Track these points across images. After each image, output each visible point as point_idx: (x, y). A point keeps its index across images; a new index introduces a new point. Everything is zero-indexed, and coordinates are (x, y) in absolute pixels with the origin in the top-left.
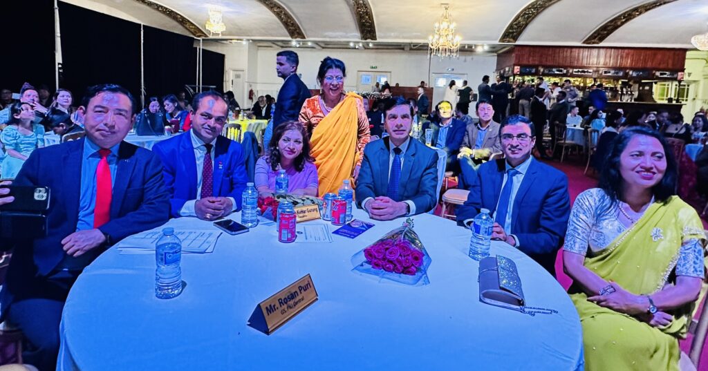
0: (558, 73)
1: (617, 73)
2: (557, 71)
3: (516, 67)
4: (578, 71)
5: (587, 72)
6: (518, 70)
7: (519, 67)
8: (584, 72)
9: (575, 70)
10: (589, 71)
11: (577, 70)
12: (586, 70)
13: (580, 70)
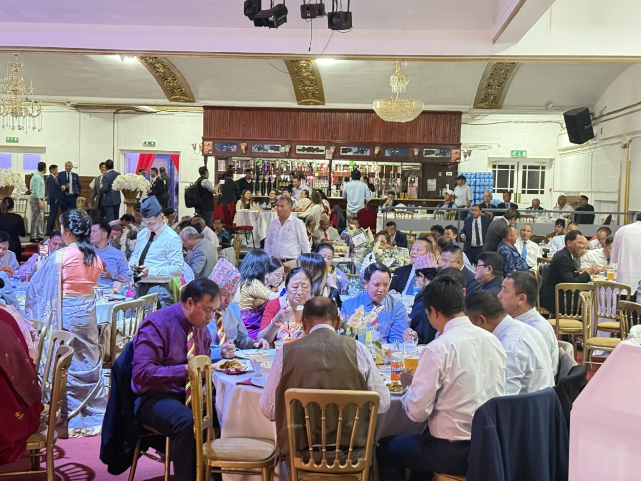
0: (273, 151)
1: (362, 152)
2: (271, 148)
3: (206, 143)
4: (304, 149)
5: (317, 150)
6: (211, 148)
7: (211, 143)
8: (313, 150)
9: (298, 147)
10: (320, 148)
11: (301, 147)
12: (315, 147)
13: (306, 147)
